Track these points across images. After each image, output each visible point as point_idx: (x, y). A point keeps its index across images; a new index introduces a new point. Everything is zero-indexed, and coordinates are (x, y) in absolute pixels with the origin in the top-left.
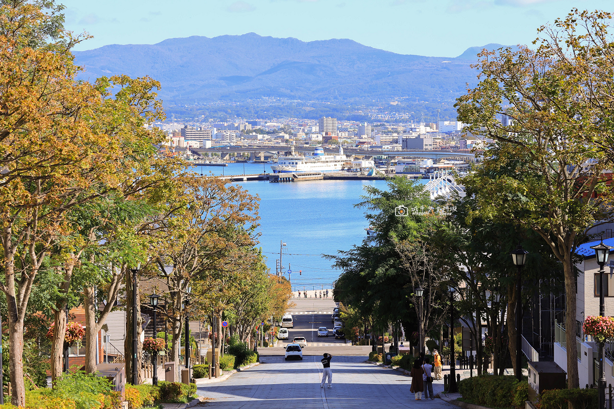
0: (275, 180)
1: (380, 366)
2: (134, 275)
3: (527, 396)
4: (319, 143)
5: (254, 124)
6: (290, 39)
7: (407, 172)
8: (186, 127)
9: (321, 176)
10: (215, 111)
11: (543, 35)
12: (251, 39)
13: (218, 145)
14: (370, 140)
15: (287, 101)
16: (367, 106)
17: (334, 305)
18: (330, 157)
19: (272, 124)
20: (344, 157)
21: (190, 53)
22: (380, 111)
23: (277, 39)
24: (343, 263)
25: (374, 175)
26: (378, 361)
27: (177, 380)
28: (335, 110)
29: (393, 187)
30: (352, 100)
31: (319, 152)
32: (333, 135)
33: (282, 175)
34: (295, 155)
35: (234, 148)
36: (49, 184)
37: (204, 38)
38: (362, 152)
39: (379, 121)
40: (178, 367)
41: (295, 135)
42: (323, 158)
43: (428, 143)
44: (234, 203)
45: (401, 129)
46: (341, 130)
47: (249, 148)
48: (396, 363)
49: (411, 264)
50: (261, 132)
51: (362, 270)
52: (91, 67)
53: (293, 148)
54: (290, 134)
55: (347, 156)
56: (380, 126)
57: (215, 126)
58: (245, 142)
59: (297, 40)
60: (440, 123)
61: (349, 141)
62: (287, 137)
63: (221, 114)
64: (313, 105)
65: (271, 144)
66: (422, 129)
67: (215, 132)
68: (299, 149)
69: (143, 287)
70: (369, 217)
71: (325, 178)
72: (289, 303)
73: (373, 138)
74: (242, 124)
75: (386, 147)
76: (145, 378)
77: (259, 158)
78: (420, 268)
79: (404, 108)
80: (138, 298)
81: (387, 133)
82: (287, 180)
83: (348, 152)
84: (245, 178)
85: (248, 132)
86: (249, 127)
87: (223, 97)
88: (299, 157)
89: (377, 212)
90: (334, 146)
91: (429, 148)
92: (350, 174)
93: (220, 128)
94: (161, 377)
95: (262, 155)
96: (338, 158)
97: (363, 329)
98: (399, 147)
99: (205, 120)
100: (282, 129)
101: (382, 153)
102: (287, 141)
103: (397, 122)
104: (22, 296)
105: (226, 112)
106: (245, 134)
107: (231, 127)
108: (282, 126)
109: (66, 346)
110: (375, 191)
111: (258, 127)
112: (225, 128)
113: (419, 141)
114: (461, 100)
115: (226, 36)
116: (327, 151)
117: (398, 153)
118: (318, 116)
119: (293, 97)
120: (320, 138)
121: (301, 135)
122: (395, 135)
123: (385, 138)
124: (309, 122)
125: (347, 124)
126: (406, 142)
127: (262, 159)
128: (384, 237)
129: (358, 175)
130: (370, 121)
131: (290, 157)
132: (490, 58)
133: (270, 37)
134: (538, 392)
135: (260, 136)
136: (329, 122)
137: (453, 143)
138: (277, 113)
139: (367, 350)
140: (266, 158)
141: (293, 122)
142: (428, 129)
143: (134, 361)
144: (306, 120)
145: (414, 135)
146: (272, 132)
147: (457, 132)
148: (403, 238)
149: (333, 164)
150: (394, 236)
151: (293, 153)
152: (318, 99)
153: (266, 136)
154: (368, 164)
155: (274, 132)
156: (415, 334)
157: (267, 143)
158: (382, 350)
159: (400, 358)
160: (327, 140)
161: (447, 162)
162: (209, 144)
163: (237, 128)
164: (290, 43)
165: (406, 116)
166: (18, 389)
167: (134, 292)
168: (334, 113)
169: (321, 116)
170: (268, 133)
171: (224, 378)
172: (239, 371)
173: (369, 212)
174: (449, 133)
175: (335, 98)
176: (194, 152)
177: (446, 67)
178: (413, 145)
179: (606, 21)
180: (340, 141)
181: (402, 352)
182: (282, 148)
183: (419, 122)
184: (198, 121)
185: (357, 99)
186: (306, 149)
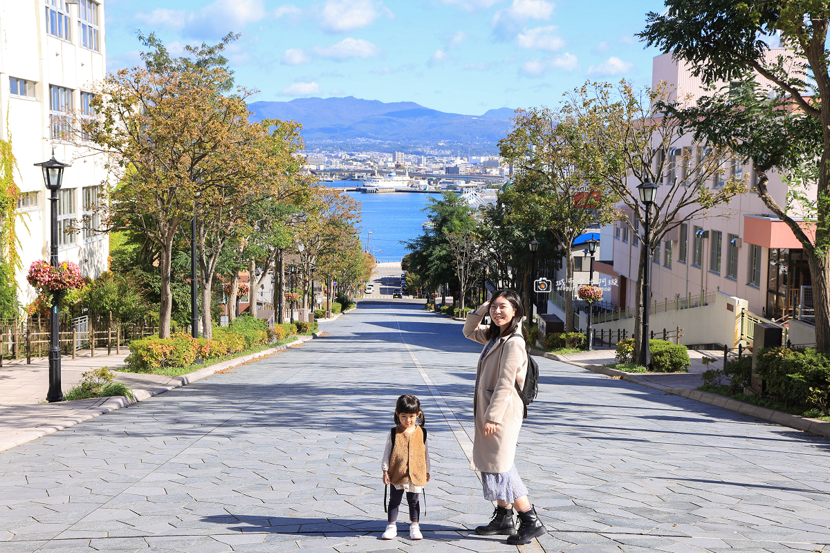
0: (364, 191)
1: (433, 312)
2: (281, 252)
3: (537, 336)
4: (393, 168)
5: (351, 155)
6: (375, 101)
7: (448, 188)
8: (307, 156)
9: (394, 190)
10: (327, 146)
11: (566, 98)
12: (350, 100)
13: (327, 168)
14: (425, 167)
15: (373, 141)
16: (424, 145)
17: (402, 272)
18: (400, 178)
19: (363, 155)
20: (409, 178)
21: (311, 108)
22: (432, 149)
23: (367, 101)
24: (411, 246)
25: (427, 190)
26: (431, 309)
27: (306, 320)
28: (403, 147)
29: (445, 198)
30: (414, 141)
31: (392, 174)
32: (401, 164)
33: (368, 188)
34: (377, 176)
35: (340, 170)
36: (231, 190)
38: (419, 175)
39: (431, 155)
40: (307, 311)
41: (377, 163)
42: (395, 178)
43: (462, 171)
44: (345, 206)
45: (445, 161)
46: (408, 161)
47: (348, 171)
48: (444, 311)
49: (456, 248)
50: (356, 160)
51: (424, 251)
53: (376, 172)
54: (375, 162)
55: (411, 177)
56: (431, 158)
57: (326, 156)
58: (345, 167)
60: (469, 157)
61: (412, 167)
62: (372, 164)
63: (330, 148)
64: (389, 144)
65: (363, 168)
66: (458, 161)
67: (327, 160)
68: (381, 173)
69: (287, 260)
70: (430, 216)
71: (396, 191)
72: (373, 271)
73: (427, 166)
74: (344, 155)
75: (435, 172)
76: (287, 320)
77: (354, 177)
78: (462, 251)
79: (447, 148)
80: (283, 267)
81: (436, 163)
82: (371, 192)
83: (411, 175)
84: (345, 190)
85: (348, 160)
86: (348, 157)
88: (380, 177)
89: (435, 214)
90: (402, 171)
91: (463, 173)
92: (413, 189)
93: (329, 157)
94: (296, 318)
95: (356, 175)
96: (405, 178)
97: (421, 288)
98: (443, 172)
99: (319, 152)
100: (369, 159)
101: (433, 176)
102: (372, 167)
103: (442, 156)
104: (210, 266)
105: (333, 147)
106: (345, 162)
107: (336, 157)
108: (369, 157)
109: (238, 298)
110: (434, 200)
111: (353, 157)
112: (332, 157)
113: (456, 169)
114: (502, 142)
116: (398, 174)
117: (443, 177)
118: (392, 151)
119: (377, 139)
120: (394, 166)
121: (381, 163)
122: (441, 164)
123: (434, 166)
124: (386, 154)
125: (410, 156)
126: (448, 170)
127: (356, 178)
128: (438, 230)
129: (418, 189)
130: (425, 156)
131: (374, 177)
132: (523, 114)
134: (545, 334)
135: (355, 163)
136: (399, 155)
137: (478, 171)
138: (366, 148)
139: (424, 301)
140: (359, 177)
141: (376, 154)
142: (462, 161)
143: (280, 308)
144: (384, 154)
145: (453, 165)
146: (363, 161)
147: (480, 163)
148: (451, 231)
149: (402, 182)
150: (445, 229)
151: (376, 175)
152: (392, 140)
153: (359, 163)
154: (423, 183)
155: (364, 160)
156: (457, 293)
157: (359, 168)
158: (434, 302)
159: (447, 307)
160: (398, 166)
161: (473, 182)
162: (322, 168)
163: (341, 157)
164: (376, 104)
165: (448, 152)
166: (207, 328)
167: (281, 263)
168: (403, 149)
169: (394, 151)
170: (360, 161)
171: (335, 317)
172: (344, 313)
173: (431, 214)
174: (475, 164)
175: (404, 140)
176: (313, 172)
177: (474, 122)
178: (452, 171)
179: (609, 89)
180: (407, 167)
181: (448, 304)
182: (369, 171)
183: (456, 157)
184: (315, 152)
185: (417, 141)
186: (385, 172)
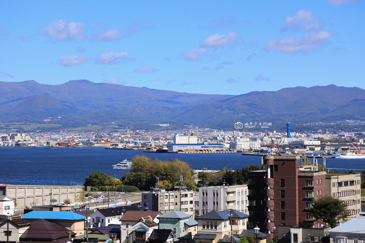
12: (332, 88)
21: (297, 96)
23: (347, 88)
37: (304, 87)
52: (245, 103)
59: (359, 88)
87: (323, 120)
115: (318, 86)
133: (343, 87)
164: (355, 90)
